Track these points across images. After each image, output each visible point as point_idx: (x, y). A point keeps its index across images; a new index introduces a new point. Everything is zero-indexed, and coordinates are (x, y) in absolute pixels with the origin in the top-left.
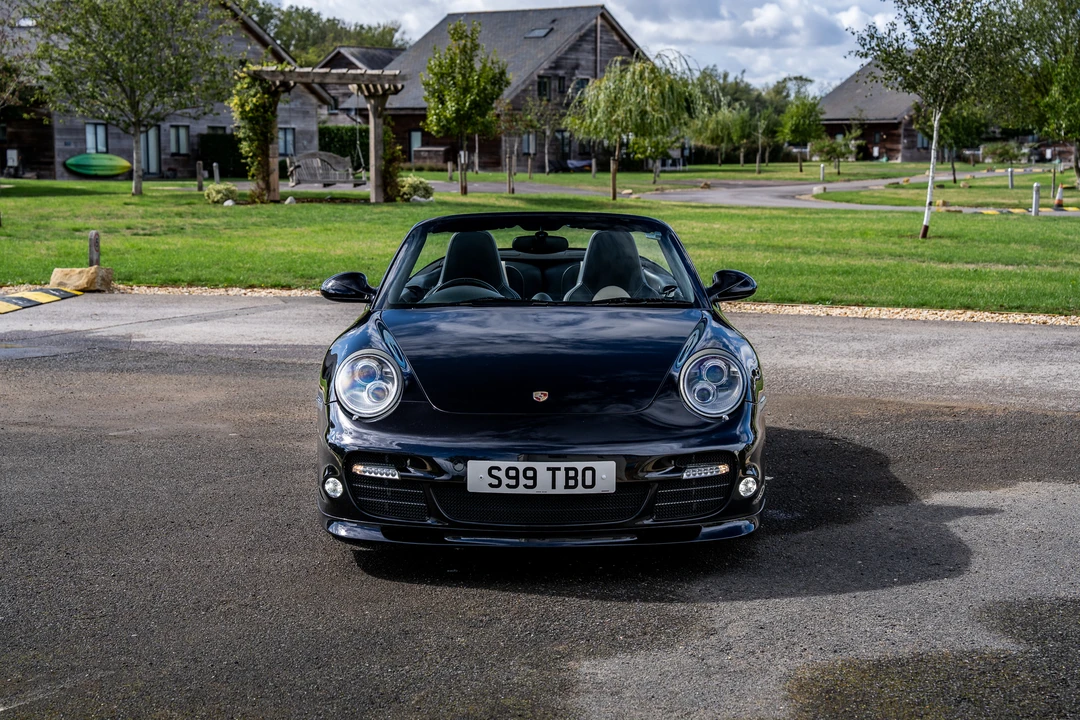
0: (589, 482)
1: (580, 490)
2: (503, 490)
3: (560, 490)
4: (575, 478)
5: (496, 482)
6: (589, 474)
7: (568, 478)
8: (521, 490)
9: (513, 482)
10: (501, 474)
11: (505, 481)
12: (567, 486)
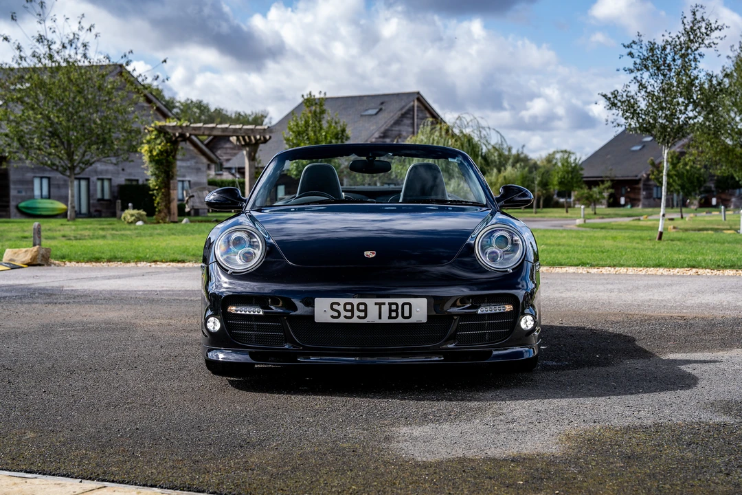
0: (407, 314)
1: (400, 320)
2: (342, 320)
3: (385, 319)
4: (396, 311)
5: (336, 314)
6: (407, 307)
7: (391, 311)
8: (355, 320)
9: (349, 314)
10: (341, 308)
11: (343, 313)
12: (390, 317)
